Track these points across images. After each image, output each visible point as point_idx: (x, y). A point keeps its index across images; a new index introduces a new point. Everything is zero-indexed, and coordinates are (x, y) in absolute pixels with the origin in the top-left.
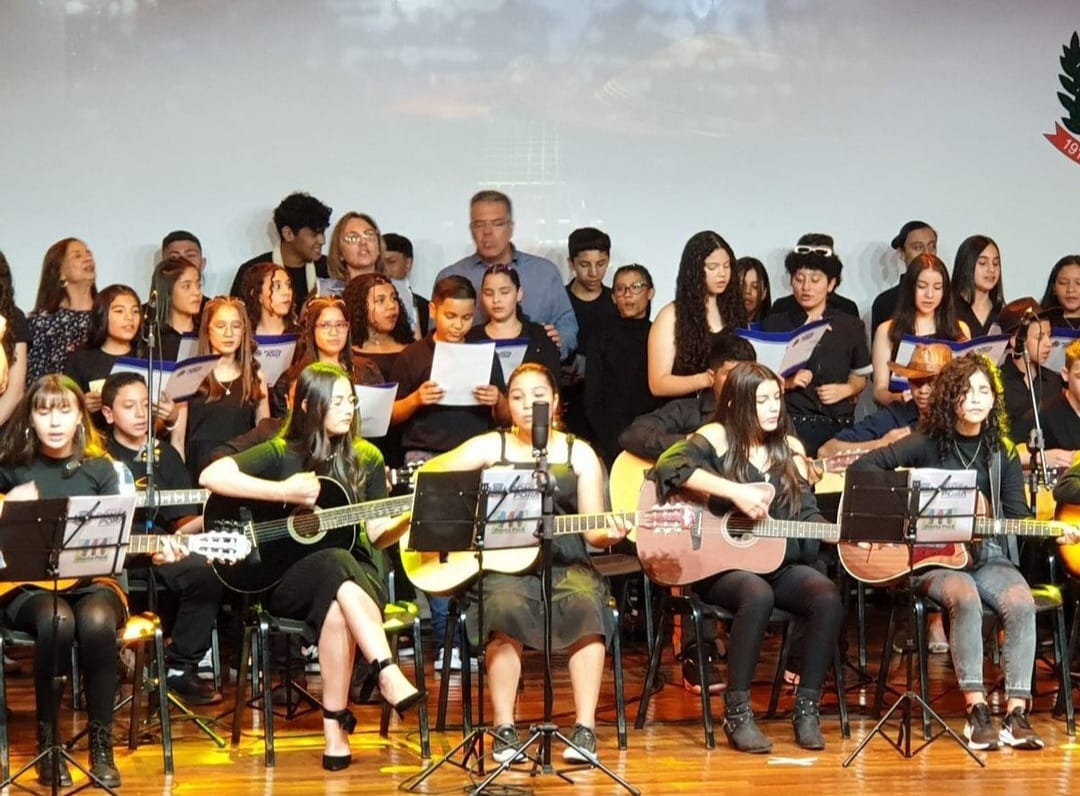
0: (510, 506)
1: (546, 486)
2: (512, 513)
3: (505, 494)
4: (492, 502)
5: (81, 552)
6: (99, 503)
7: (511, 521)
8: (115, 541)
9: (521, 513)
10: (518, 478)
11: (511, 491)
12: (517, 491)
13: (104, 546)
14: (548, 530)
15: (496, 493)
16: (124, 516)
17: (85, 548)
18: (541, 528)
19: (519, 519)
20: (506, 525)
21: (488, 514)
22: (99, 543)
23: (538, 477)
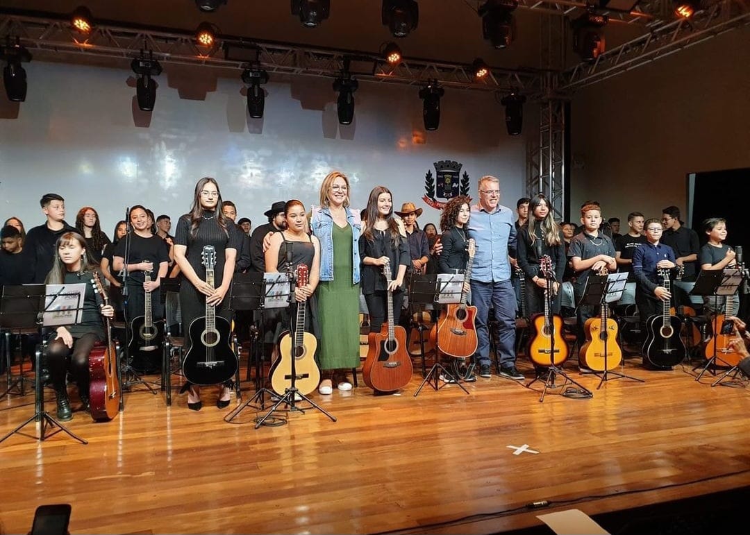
0: (276, 288)
1: (292, 279)
2: (277, 292)
3: (274, 284)
4: (268, 287)
5: (56, 313)
6: (64, 288)
7: (277, 296)
8: (76, 307)
9: (281, 292)
10: (280, 276)
11: (277, 283)
12: (279, 283)
13: (69, 310)
14: (293, 298)
15: (270, 283)
16: (79, 295)
17: (58, 311)
18: (290, 298)
19: (280, 295)
20: (275, 298)
21: (266, 292)
22: (66, 308)
23: (289, 275)
